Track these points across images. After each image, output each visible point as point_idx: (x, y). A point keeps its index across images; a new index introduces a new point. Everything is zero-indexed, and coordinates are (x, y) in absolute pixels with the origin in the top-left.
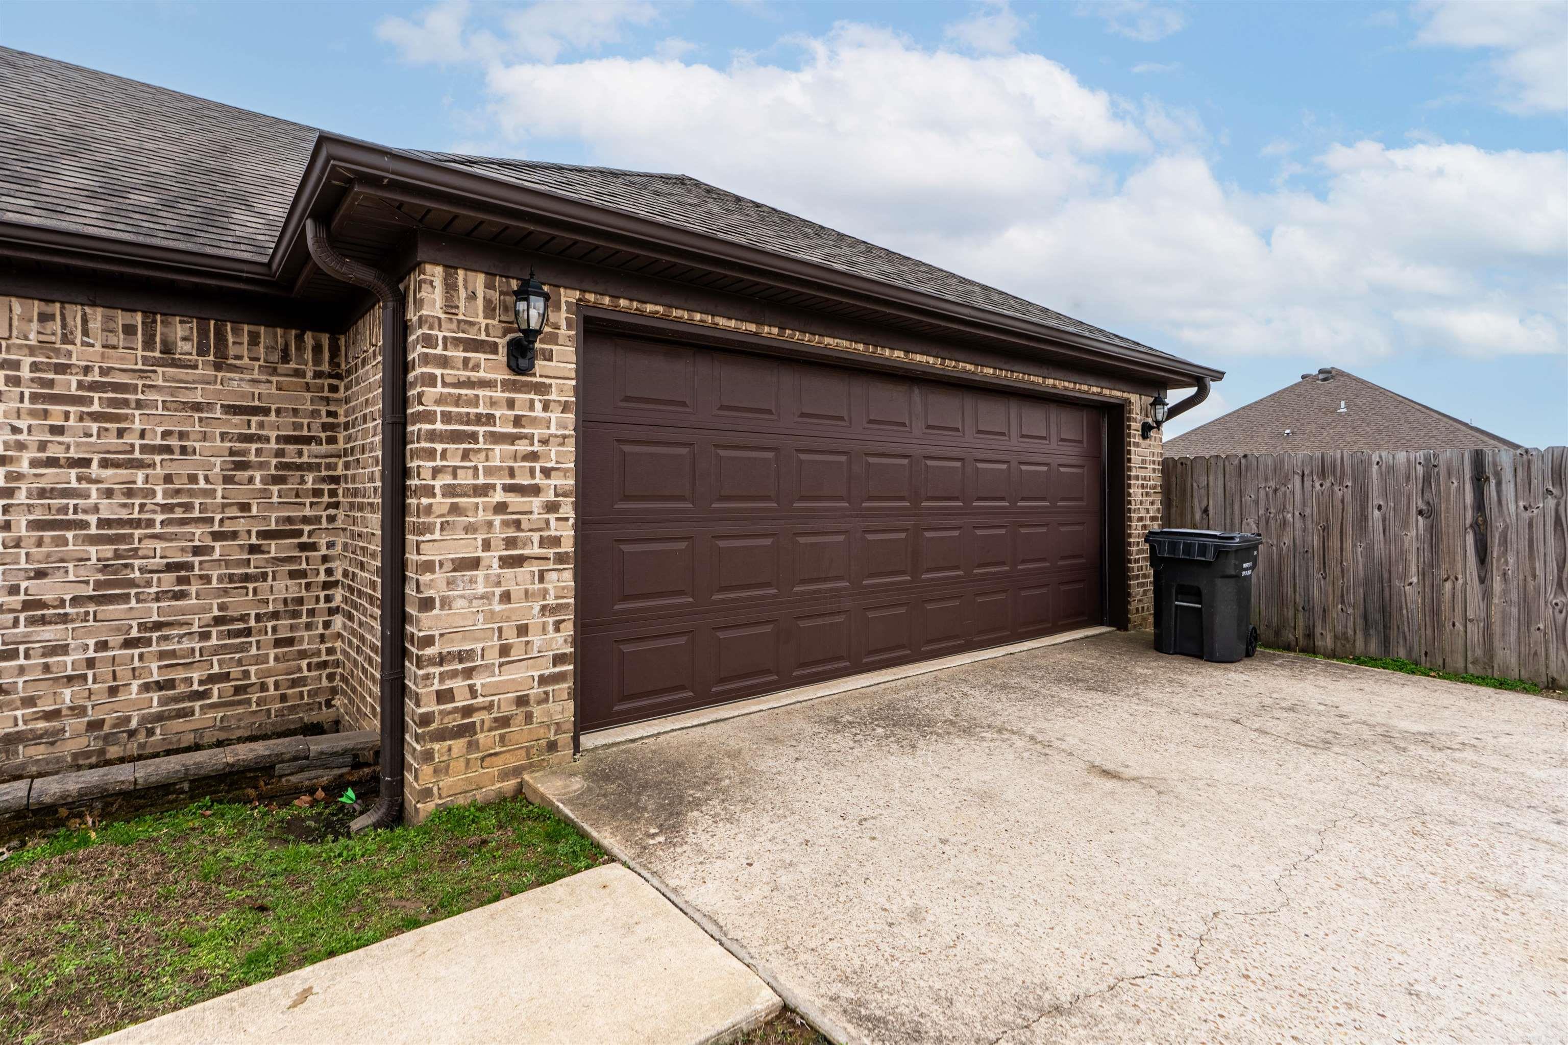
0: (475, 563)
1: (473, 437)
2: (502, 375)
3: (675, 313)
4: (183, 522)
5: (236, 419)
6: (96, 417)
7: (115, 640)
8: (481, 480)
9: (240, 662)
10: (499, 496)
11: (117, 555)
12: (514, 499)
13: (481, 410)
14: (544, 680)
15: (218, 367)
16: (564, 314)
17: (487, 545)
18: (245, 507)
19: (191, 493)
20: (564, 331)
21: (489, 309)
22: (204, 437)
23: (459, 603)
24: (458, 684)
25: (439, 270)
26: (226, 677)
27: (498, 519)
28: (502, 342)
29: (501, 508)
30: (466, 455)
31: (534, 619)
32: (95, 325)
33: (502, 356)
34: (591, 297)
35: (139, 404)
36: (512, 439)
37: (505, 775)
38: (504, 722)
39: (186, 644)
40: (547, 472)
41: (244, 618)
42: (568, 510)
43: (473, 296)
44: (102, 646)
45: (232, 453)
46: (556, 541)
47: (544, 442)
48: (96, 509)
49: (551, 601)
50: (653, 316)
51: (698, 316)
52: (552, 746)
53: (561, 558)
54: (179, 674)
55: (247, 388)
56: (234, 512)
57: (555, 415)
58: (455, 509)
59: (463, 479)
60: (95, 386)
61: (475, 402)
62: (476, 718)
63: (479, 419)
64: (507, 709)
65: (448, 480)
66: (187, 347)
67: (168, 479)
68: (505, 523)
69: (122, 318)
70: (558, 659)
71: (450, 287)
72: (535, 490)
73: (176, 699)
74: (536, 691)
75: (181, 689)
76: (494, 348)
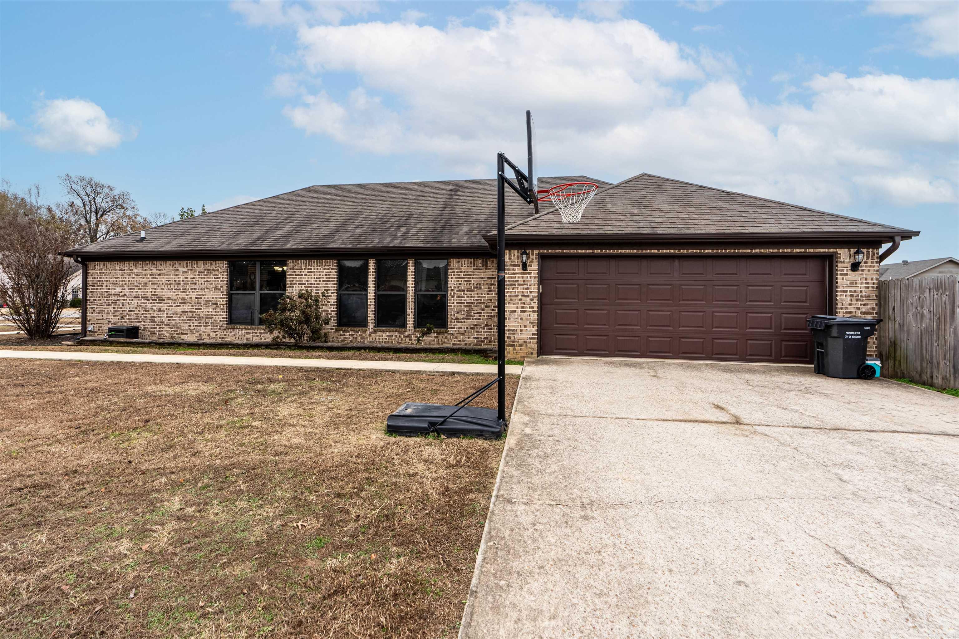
0: (515, 311)
1: (515, 285)
2: (521, 271)
3: (565, 251)
4: (480, 303)
5: (489, 280)
6: (466, 281)
7: (469, 327)
8: (516, 294)
9: (490, 335)
10: (520, 297)
11: (469, 310)
12: (523, 298)
13: (516, 279)
14: (530, 338)
15: (486, 269)
16: (535, 256)
17: (517, 308)
18: (491, 300)
19: (482, 297)
20: (535, 260)
21: (518, 258)
22: (484, 285)
23: (512, 319)
24: (511, 336)
25: (508, 251)
26: (487, 338)
27: (520, 302)
28: (521, 264)
29: (520, 300)
30: (513, 289)
31: (528, 325)
32: (466, 262)
33: (521, 267)
34: (541, 251)
35: (473, 278)
36: (523, 285)
37: (521, 357)
38: (521, 346)
39: (481, 330)
40: (531, 292)
41: (491, 325)
42: (536, 300)
43: (514, 255)
44: (467, 328)
45: (489, 288)
46: (533, 308)
47: (530, 285)
48: (466, 300)
49: (532, 321)
50: (559, 253)
51: (572, 251)
52: (532, 353)
53: (534, 311)
54: (479, 336)
55: (491, 273)
56: (489, 301)
57: (532, 279)
58: (511, 300)
59: (513, 294)
60: (466, 275)
61: (515, 277)
62: (515, 344)
63: (516, 281)
64: (522, 343)
65: (510, 294)
66: (481, 265)
67: (477, 294)
68: (521, 303)
69: (470, 260)
70: (533, 334)
71: (510, 254)
72: (528, 296)
73: (479, 341)
74: (528, 340)
75: (480, 339)
76: (519, 266)
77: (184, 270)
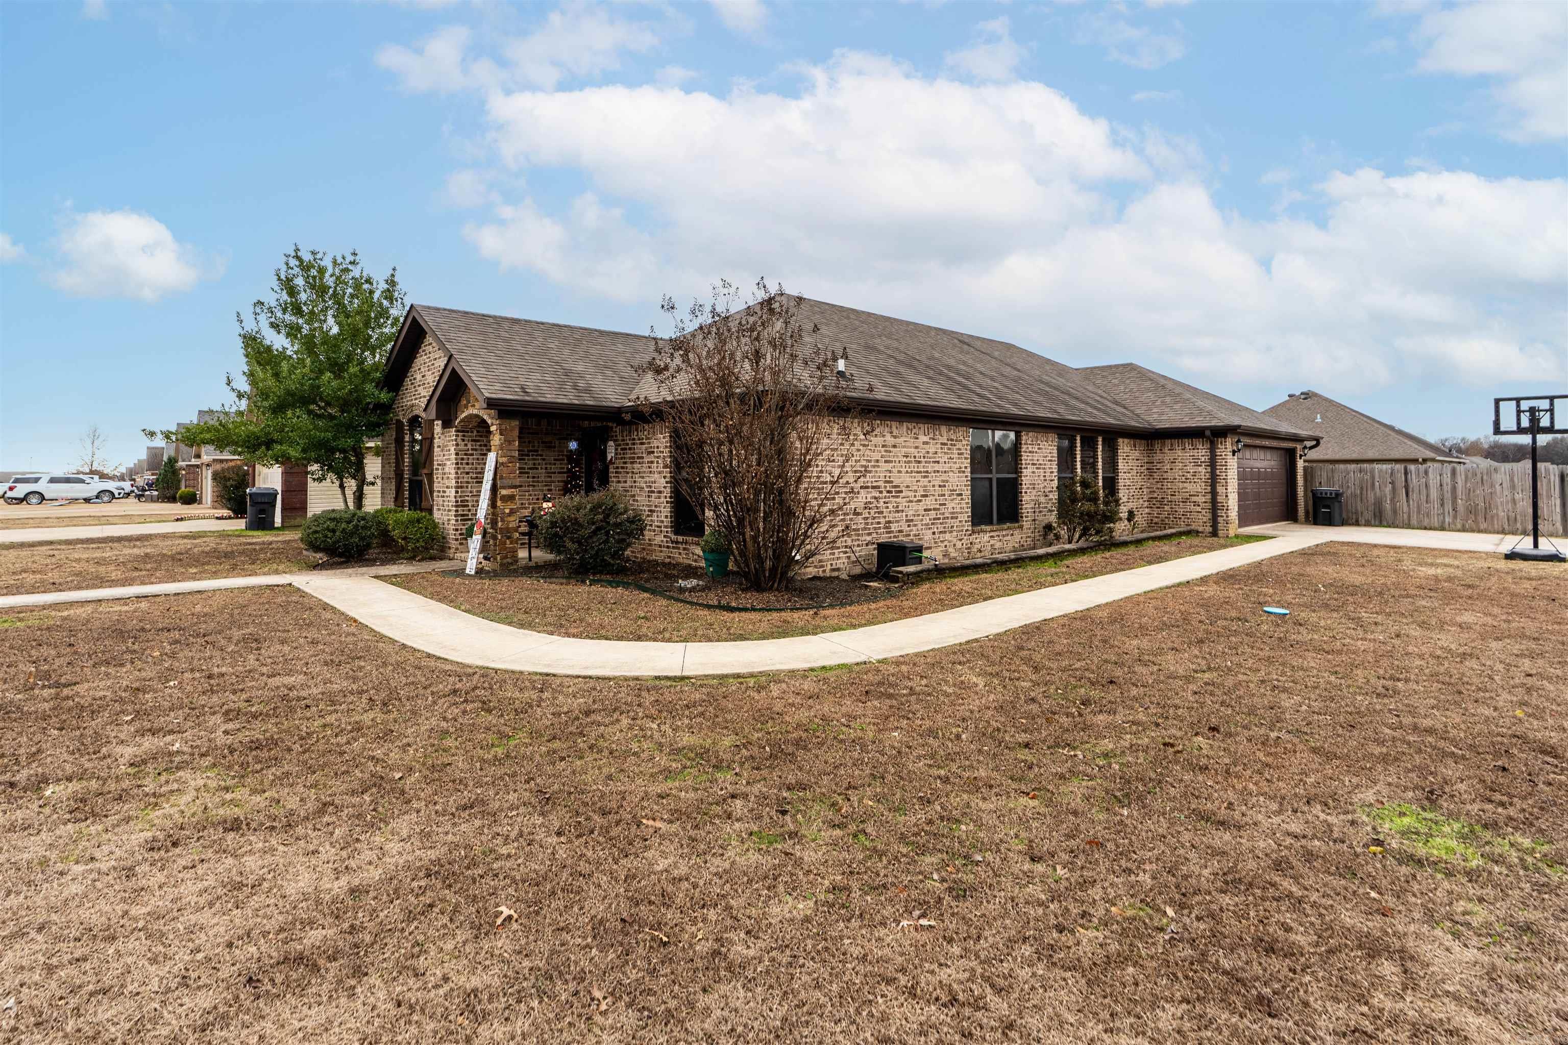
77: (926, 439)
